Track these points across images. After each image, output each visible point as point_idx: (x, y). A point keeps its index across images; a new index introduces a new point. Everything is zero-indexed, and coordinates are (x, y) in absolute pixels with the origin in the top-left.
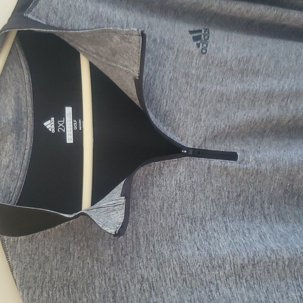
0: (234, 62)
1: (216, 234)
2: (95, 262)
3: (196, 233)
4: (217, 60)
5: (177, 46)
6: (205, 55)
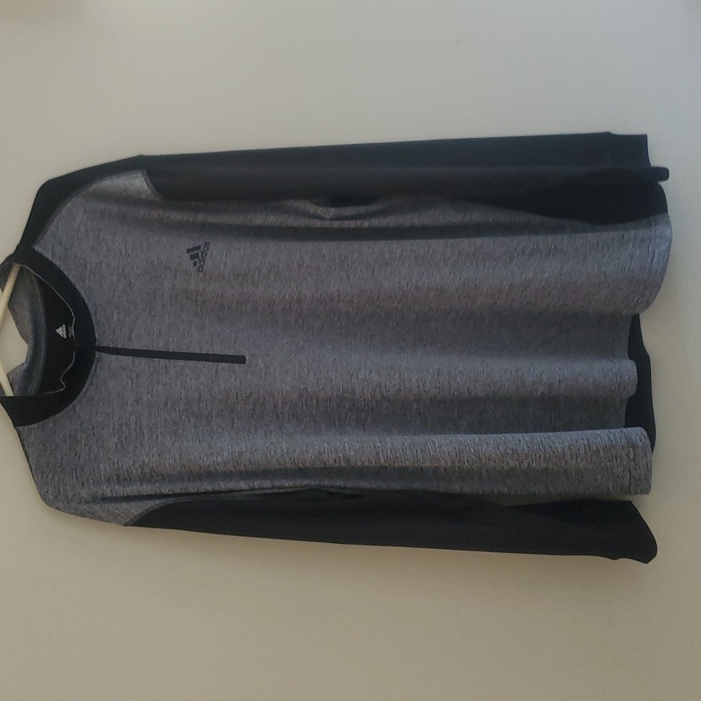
1: (220, 431)
2: (100, 449)
3: (201, 428)
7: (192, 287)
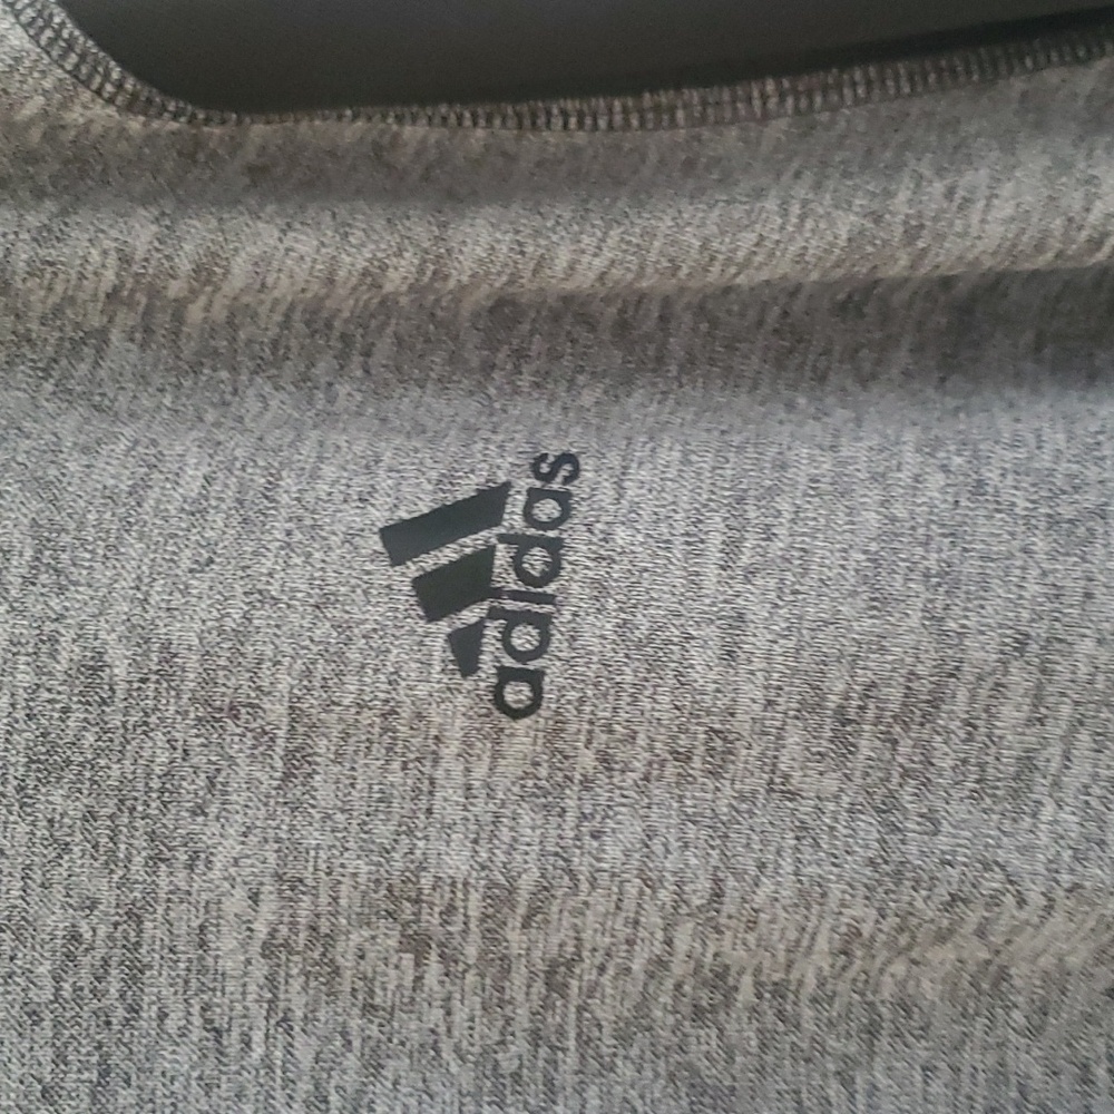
4: (642, 740)
6: (527, 721)
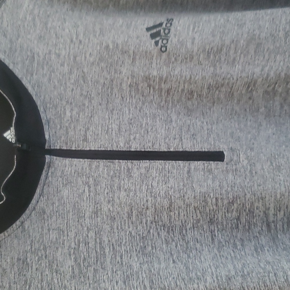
0: (202, 56)
1: (198, 245)
2: (55, 274)
3: (174, 243)
4: (180, 56)
5: (132, 48)
6: (165, 53)
7: (155, 73)
